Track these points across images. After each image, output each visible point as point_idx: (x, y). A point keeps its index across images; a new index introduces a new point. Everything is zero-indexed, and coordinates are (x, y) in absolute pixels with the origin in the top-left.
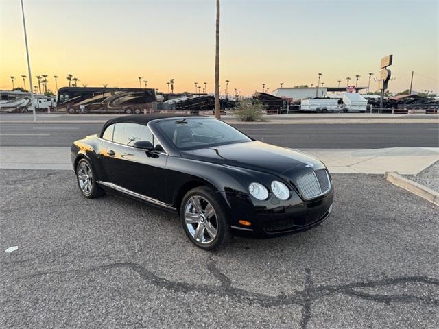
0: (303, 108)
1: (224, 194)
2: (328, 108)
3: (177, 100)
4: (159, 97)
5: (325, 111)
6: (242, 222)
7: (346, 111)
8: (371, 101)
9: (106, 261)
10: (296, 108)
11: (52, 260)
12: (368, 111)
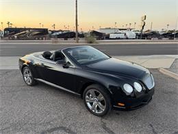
0: (110, 37)
2: (121, 37)
3: (58, 34)
4: (50, 32)
5: (119, 38)
6: (120, 104)
7: (127, 38)
8: (137, 34)
9: (49, 127)
10: (108, 37)
11: (19, 127)
12: (136, 38)
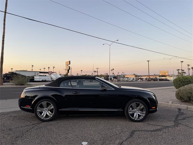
0: (35, 80)
1: (147, 99)
5: (45, 81)
10: (32, 80)
